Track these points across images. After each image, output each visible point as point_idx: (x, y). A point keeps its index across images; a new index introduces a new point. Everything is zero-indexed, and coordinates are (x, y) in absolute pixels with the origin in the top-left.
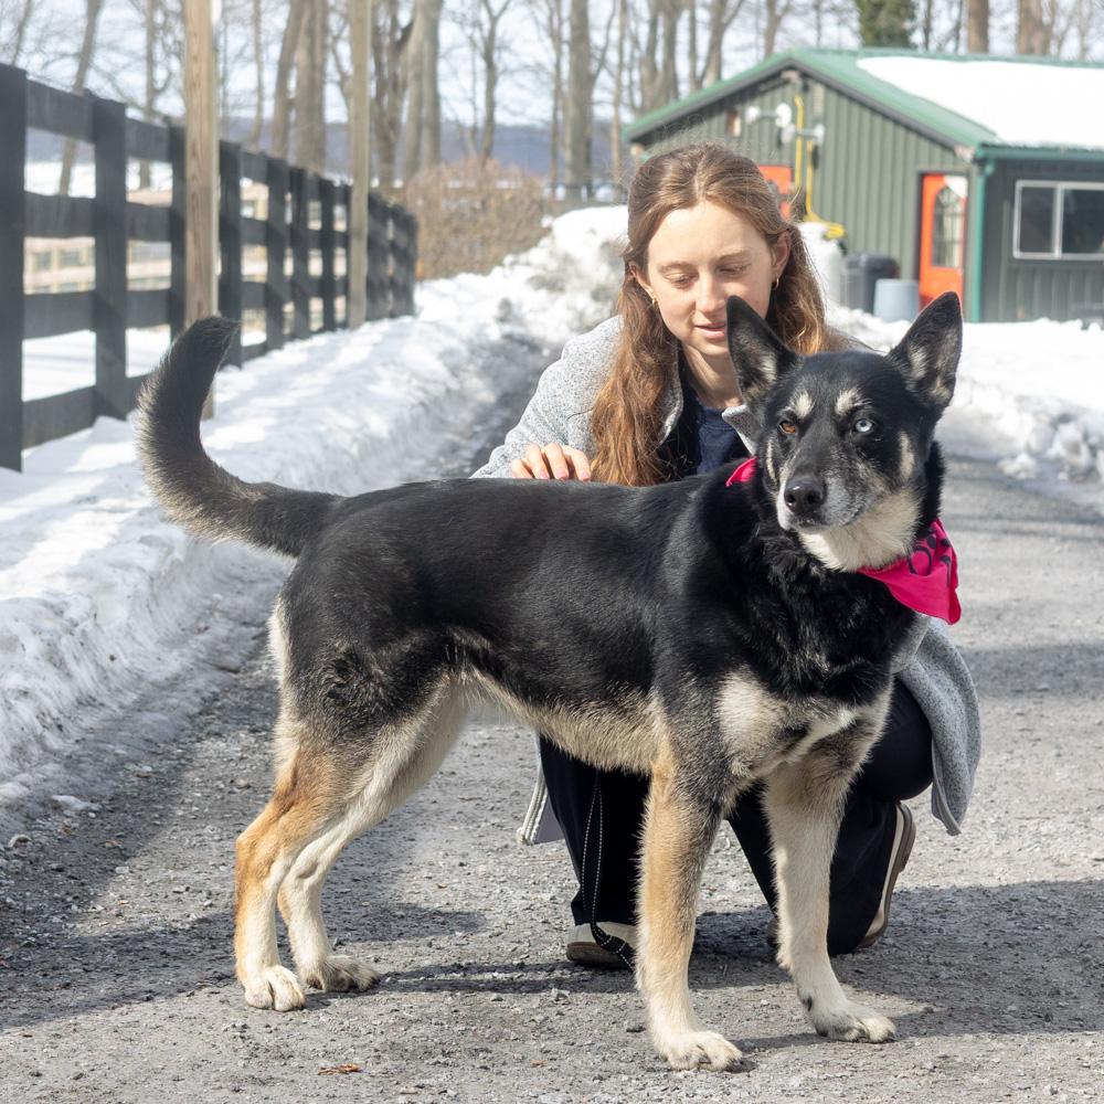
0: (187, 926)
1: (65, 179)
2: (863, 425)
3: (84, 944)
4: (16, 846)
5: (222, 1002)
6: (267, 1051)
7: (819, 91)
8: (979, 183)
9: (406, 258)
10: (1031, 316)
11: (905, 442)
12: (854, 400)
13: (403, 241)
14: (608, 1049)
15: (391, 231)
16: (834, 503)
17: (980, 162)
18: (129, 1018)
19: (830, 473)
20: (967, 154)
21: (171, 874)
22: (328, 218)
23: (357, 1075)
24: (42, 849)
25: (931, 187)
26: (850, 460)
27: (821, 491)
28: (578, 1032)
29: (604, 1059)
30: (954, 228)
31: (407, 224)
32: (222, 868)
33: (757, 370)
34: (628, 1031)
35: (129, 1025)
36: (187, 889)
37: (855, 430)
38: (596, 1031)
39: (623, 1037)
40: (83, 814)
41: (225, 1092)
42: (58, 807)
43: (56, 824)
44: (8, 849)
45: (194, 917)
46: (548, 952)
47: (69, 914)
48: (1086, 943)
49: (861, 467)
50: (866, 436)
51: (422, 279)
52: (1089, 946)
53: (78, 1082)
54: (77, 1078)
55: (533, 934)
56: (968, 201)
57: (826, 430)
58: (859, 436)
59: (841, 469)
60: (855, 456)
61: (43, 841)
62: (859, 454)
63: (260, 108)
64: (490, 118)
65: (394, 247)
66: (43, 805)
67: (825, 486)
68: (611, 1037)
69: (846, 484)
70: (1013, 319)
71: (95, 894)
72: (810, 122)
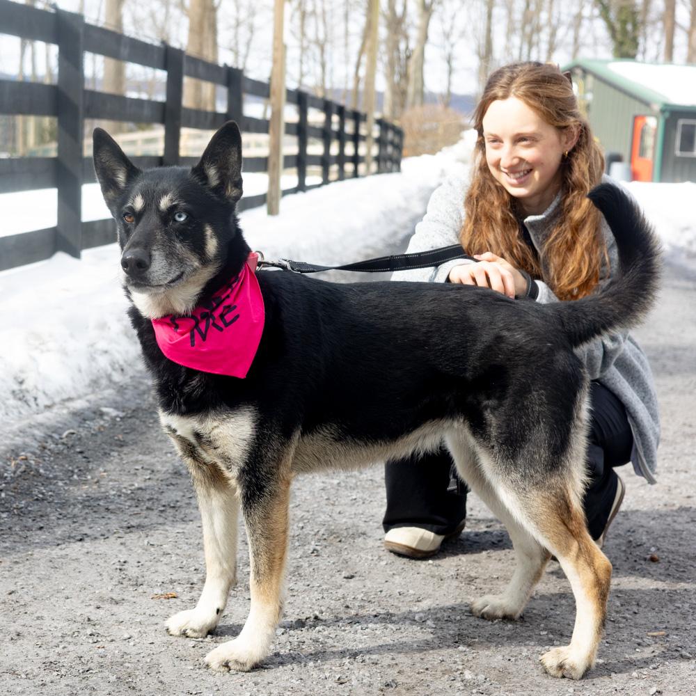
0: (129, 492)
1: (265, 112)
2: (180, 216)
3: (67, 501)
4: (67, 437)
5: (122, 544)
6: (130, 580)
7: (590, 79)
8: (662, 122)
9: (398, 147)
10: (683, 180)
11: (209, 231)
12: (171, 200)
13: (397, 140)
14: (327, 590)
15: (390, 135)
16: (156, 269)
17: (662, 111)
18: (63, 552)
19: (155, 248)
20: (657, 107)
21: (140, 457)
22: (357, 128)
23: (174, 600)
24: (79, 439)
25: (639, 122)
26: (170, 240)
27: (147, 261)
28: (315, 577)
29: (323, 597)
30: (649, 141)
31: (399, 133)
32: (169, 455)
33: (113, 180)
34: (345, 578)
35: (62, 557)
36: (142, 468)
37: (175, 220)
38: (326, 577)
39: (340, 582)
40: (113, 419)
41: (91, 608)
42: (102, 414)
43: (95, 425)
44: (61, 439)
45: (136, 485)
46: (321, 520)
47: (70, 481)
48: (632, 530)
49: (178, 245)
50: (182, 224)
51: (407, 156)
52: (634, 532)
53: (10, 597)
54: (10, 594)
55: (318, 506)
56: (656, 130)
57: (153, 220)
58: (177, 224)
59: (163, 245)
60: (174, 238)
61: (83, 434)
62: (178, 237)
63: (347, 83)
64: (449, 91)
65: (392, 143)
66: (95, 413)
67: (150, 256)
68: (333, 582)
69: (167, 257)
70: (674, 181)
71: (92, 468)
72: (586, 91)
